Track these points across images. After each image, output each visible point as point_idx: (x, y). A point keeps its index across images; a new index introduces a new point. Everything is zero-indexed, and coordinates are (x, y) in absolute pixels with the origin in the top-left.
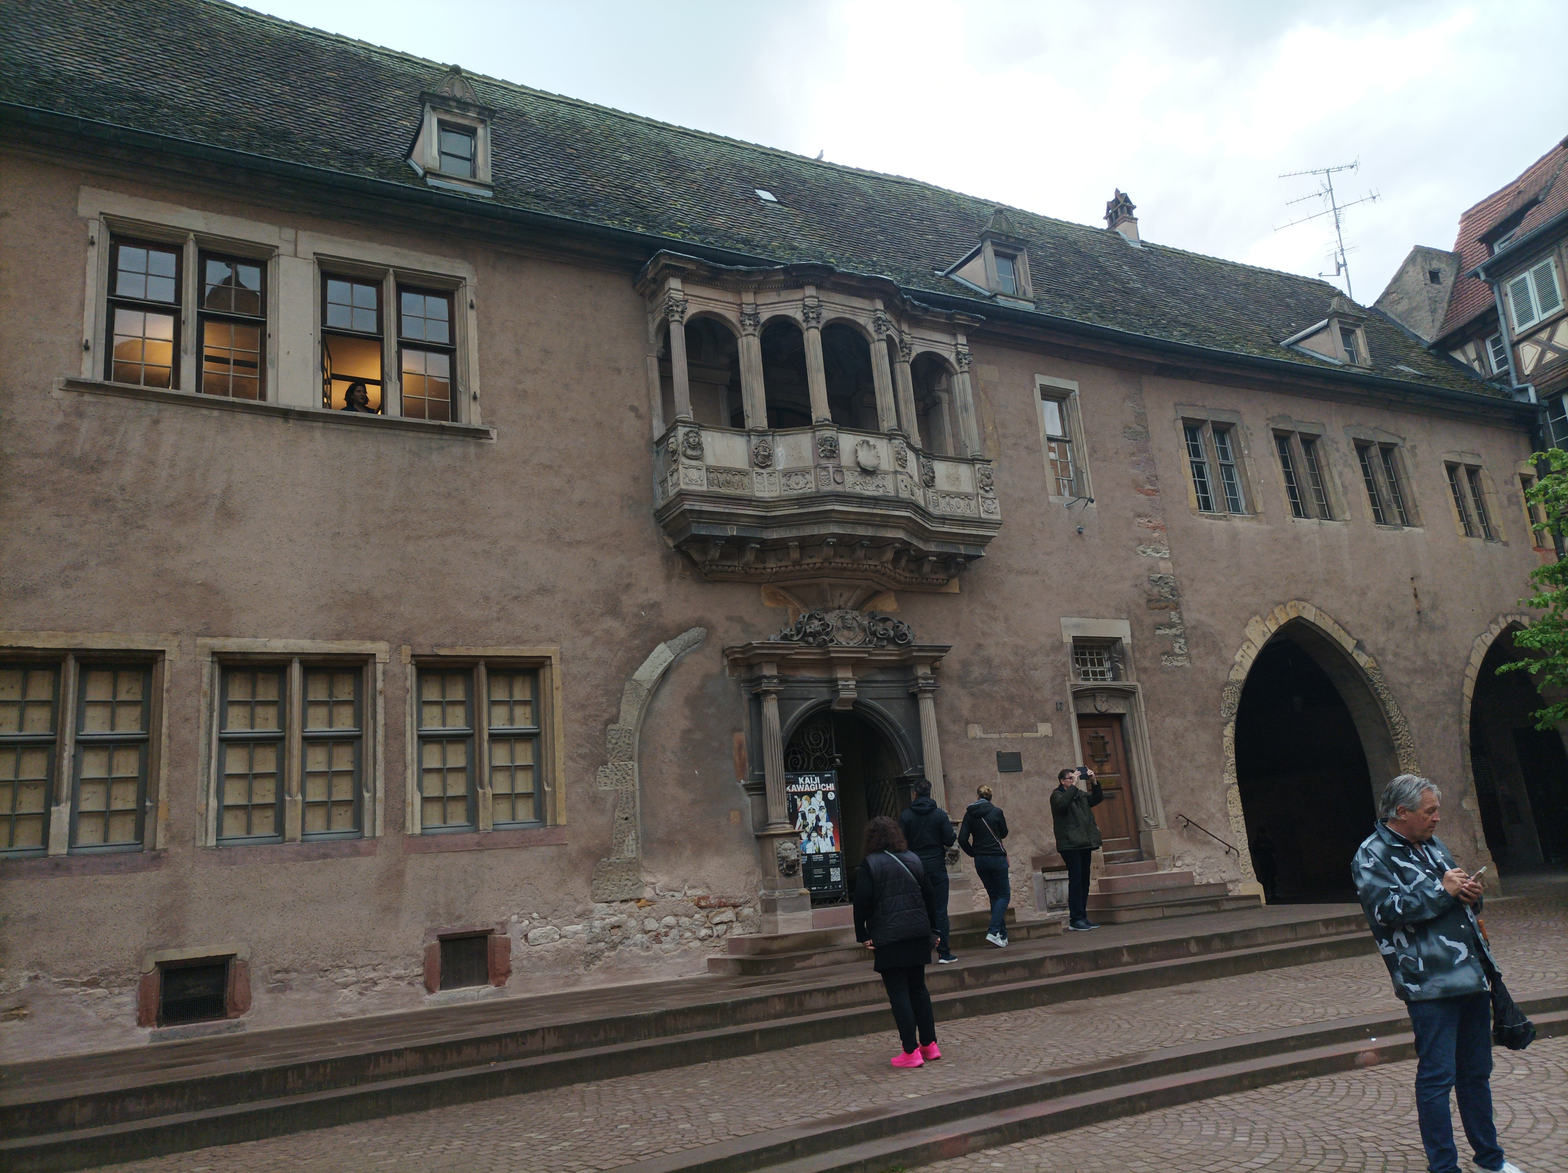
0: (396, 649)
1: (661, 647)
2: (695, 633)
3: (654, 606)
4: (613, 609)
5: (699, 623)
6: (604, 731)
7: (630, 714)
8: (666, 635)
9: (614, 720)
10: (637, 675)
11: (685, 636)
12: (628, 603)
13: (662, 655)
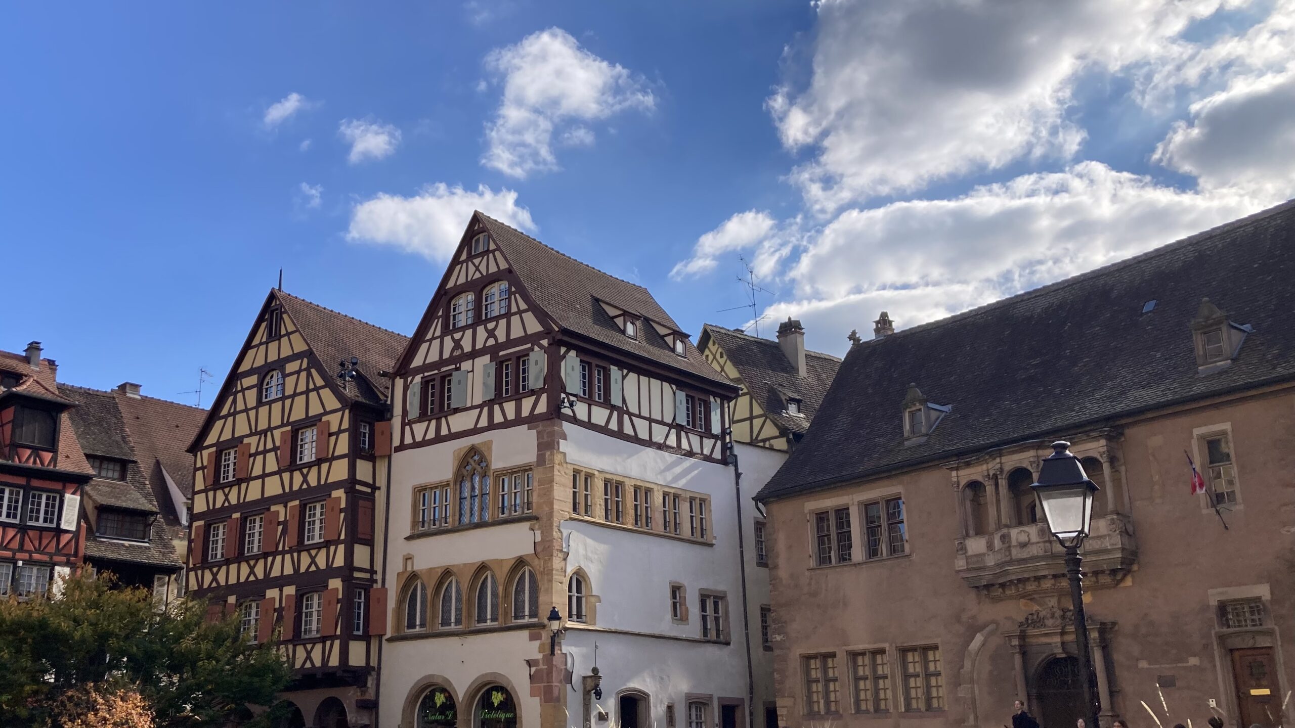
0: (891, 645)
1: (978, 635)
2: (991, 627)
3: (974, 617)
4: (958, 620)
5: (993, 622)
6: (959, 672)
7: (968, 664)
8: (980, 629)
9: (962, 667)
10: (970, 648)
11: (988, 629)
12: (965, 617)
13: (979, 638)
